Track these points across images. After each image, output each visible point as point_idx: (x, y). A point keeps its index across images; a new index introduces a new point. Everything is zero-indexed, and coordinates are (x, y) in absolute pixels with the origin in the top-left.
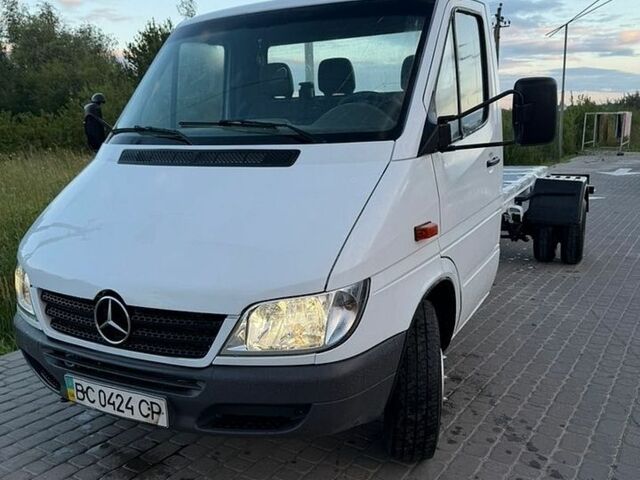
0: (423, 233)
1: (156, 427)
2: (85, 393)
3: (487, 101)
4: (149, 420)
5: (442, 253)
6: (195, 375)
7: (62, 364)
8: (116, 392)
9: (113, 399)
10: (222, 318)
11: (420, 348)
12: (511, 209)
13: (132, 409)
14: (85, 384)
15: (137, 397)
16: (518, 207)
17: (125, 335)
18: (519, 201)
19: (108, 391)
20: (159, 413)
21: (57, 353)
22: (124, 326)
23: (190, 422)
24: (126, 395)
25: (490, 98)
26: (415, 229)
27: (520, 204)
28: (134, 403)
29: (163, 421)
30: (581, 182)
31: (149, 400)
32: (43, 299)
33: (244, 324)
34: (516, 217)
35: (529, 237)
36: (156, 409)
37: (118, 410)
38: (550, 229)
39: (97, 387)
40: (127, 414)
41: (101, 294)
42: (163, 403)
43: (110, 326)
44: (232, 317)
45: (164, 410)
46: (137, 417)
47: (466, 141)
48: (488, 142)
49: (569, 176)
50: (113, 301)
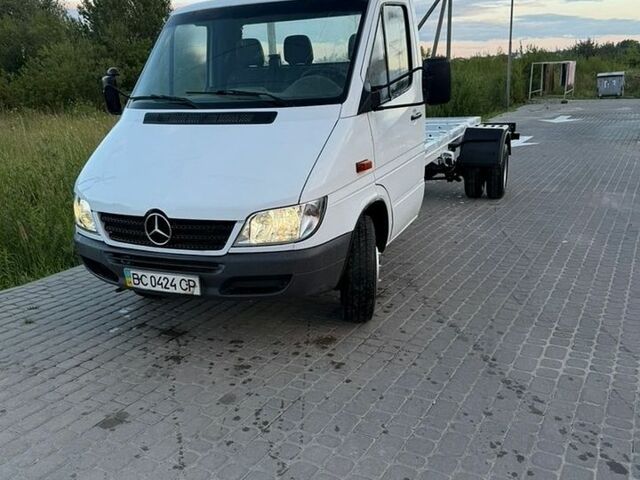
0: (362, 167)
1: (192, 296)
2: (140, 279)
3: (411, 71)
4: (187, 292)
5: (377, 182)
6: (217, 260)
7: (119, 262)
8: (163, 276)
9: (162, 280)
10: (233, 223)
11: (362, 245)
12: (445, 154)
13: (175, 285)
14: (140, 273)
15: (178, 278)
16: (451, 153)
17: (167, 238)
18: (452, 147)
19: (157, 276)
20: (194, 287)
21: (115, 255)
22: (167, 232)
23: (214, 291)
24: (170, 277)
25: (414, 68)
26: (357, 164)
27: (453, 150)
28: (177, 282)
29: (197, 291)
30: (502, 130)
31: (187, 279)
32: (102, 220)
33: (247, 227)
34: (449, 161)
35: (461, 177)
36: (192, 284)
37: (165, 287)
38: (478, 170)
39: (149, 274)
40: (172, 290)
41: (148, 213)
42: (197, 280)
43: (157, 233)
44: (240, 222)
45: (198, 284)
46: (179, 290)
47: (393, 102)
48: (411, 102)
49: (494, 124)
50: (159, 217)
